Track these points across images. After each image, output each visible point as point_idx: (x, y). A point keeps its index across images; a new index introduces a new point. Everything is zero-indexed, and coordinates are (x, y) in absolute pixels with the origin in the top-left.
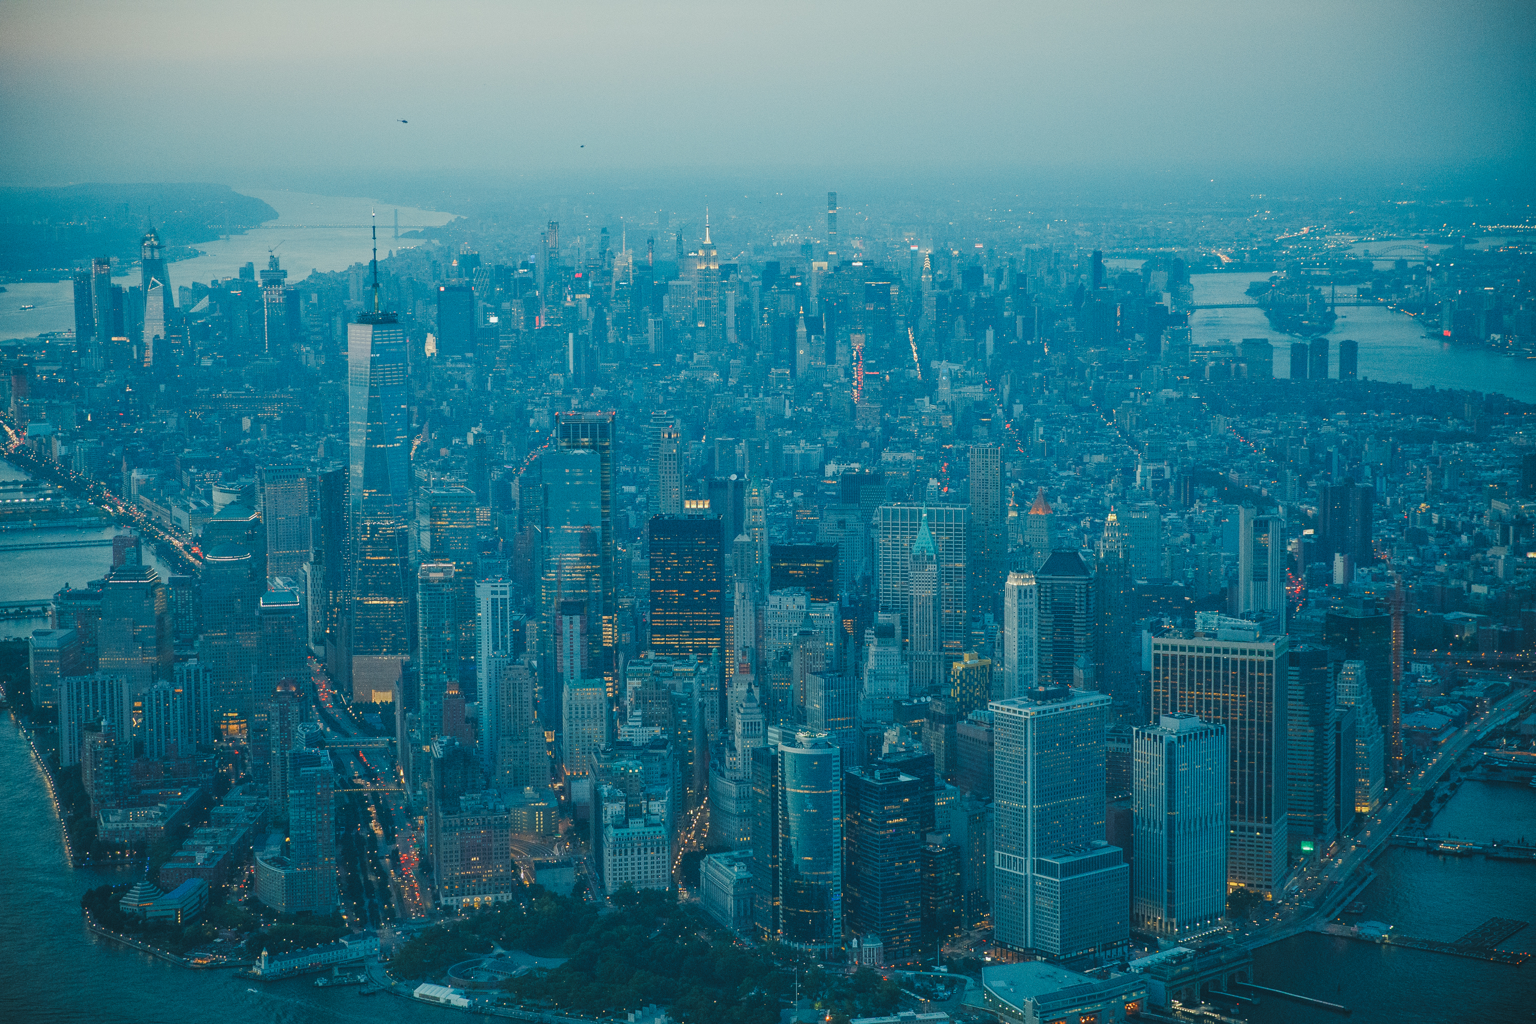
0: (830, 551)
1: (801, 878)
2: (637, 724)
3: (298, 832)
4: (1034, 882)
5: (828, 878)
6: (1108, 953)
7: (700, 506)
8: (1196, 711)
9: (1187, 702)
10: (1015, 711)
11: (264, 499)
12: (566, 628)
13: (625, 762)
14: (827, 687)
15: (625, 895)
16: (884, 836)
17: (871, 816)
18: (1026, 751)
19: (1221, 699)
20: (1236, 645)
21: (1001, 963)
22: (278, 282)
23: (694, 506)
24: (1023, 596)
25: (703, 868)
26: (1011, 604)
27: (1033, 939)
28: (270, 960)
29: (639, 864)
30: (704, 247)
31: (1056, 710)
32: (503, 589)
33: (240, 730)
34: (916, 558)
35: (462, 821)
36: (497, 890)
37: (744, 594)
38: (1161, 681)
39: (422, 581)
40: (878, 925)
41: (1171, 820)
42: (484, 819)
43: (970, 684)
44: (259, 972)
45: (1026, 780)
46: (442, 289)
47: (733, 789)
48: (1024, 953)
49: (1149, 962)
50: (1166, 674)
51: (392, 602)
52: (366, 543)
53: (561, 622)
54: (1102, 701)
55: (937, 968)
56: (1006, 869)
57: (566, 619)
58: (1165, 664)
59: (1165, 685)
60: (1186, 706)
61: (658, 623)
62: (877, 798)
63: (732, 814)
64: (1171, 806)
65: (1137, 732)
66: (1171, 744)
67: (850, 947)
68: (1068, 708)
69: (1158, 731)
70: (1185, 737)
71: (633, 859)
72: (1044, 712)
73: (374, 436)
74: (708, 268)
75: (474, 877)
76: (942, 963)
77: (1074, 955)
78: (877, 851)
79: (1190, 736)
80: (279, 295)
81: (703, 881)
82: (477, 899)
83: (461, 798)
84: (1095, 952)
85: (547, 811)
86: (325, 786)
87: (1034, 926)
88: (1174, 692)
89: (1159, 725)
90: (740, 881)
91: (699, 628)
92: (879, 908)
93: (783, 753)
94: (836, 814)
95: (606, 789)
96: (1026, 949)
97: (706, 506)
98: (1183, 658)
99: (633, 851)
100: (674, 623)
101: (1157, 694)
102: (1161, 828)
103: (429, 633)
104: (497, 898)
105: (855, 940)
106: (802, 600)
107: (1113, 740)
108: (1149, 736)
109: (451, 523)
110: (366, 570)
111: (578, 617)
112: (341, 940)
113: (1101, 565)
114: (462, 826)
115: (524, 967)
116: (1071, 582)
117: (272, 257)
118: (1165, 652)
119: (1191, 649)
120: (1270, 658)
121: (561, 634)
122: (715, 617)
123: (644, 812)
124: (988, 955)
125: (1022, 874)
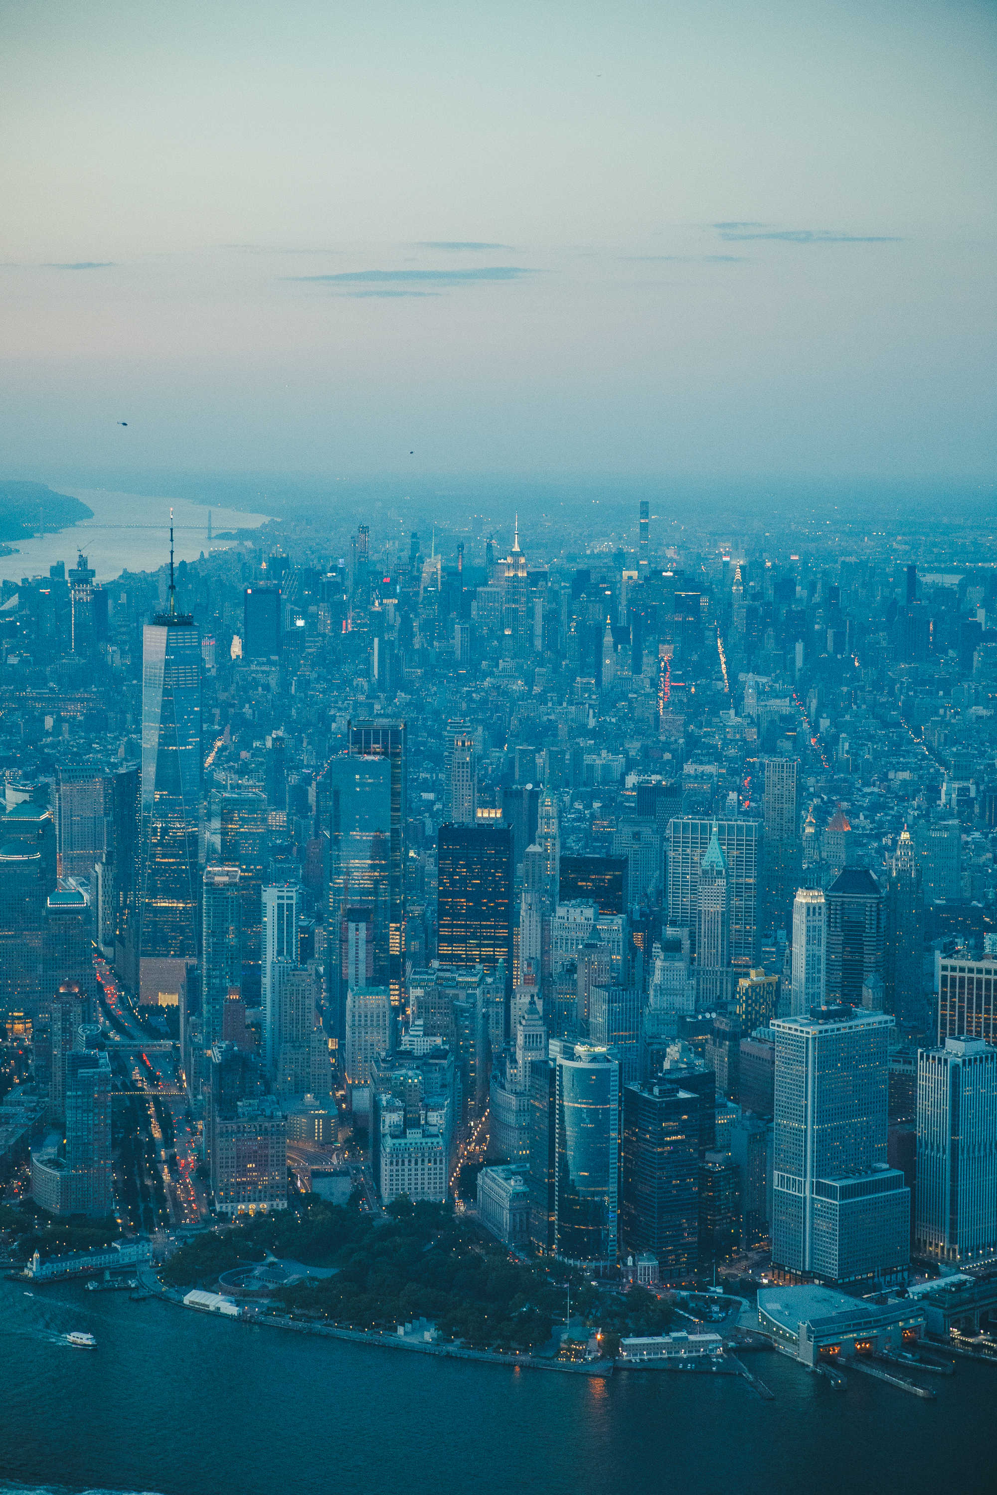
0: (621, 864)
1: (576, 1193)
2: (418, 1033)
3: (74, 1134)
4: (812, 1203)
5: (604, 1193)
6: (888, 1278)
7: (492, 815)
8: (983, 1034)
9: (974, 1024)
10: (796, 1030)
11: (60, 799)
12: (351, 935)
13: (404, 1071)
14: (610, 1001)
15: (400, 1206)
16: (662, 1153)
17: (649, 1132)
18: (807, 1071)
21: (778, 1285)
22: (86, 581)
23: (486, 815)
24: (811, 914)
25: (480, 1181)
26: (799, 921)
27: (812, 1263)
28: (42, 1263)
29: (416, 1175)
30: (513, 554)
31: (838, 1029)
32: (290, 894)
33: (26, 1030)
34: (705, 872)
35: (239, 1127)
36: (272, 1198)
37: (530, 905)
38: (948, 1003)
39: (207, 884)
40: (654, 1243)
41: (954, 1145)
42: (260, 1126)
43: (755, 1002)
44: (31, 1274)
45: (806, 1100)
46: (249, 591)
47: (513, 1101)
48: (801, 1276)
49: (929, 1289)
50: (953, 996)
51: (181, 905)
52: (156, 845)
53: (347, 928)
54: (886, 1022)
55: (712, 1289)
56: (785, 1190)
57: (352, 926)
58: (953, 986)
59: (953, 1007)
60: (974, 1029)
61: (444, 932)
62: (655, 1114)
63: (512, 1127)
64: (955, 1131)
65: (922, 1054)
66: (956, 1067)
67: (625, 1265)
68: (850, 1028)
69: (942, 1054)
70: (970, 1060)
71: (410, 1170)
72: (826, 1031)
73: (166, 739)
74: (516, 576)
75: (249, 1183)
76: (718, 1284)
77: (852, 1279)
78: (655, 1168)
79: (976, 1059)
80: (87, 595)
81: (480, 1194)
82: (252, 1206)
83: (239, 1103)
84: (873, 1277)
85: (326, 1119)
86: (102, 1088)
87: (812, 1248)
88: (961, 1014)
89: (943, 1047)
90: (517, 1196)
91: (486, 938)
92: (656, 1226)
93: (561, 1066)
94: (613, 1130)
95: (384, 1098)
96: (804, 1272)
97: (498, 815)
98: (971, 980)
99: (410, 1161)
100: (461, 932)
101: (943, 1015)
102: (944, 1153)
103: (214, 936)
104: (272, 1205)
105: (630, 1258)
106: (589, 912)
107: (899, 1062)
108: (934, 1058)
109: (241, 826)
110: (155, 872)
111: (364, 924)
112: (114, 1244)
113: (893, 885)
114: (239, 1132)
115: (295, 1276)
116: (862, 901)
117: (81, 556)
118: (953, 974)
119: (980, 971)
121: (347, 941)
122: (503, 927)
123: (423, 1122)
124: (765, 1277)
125: (802, 1195)
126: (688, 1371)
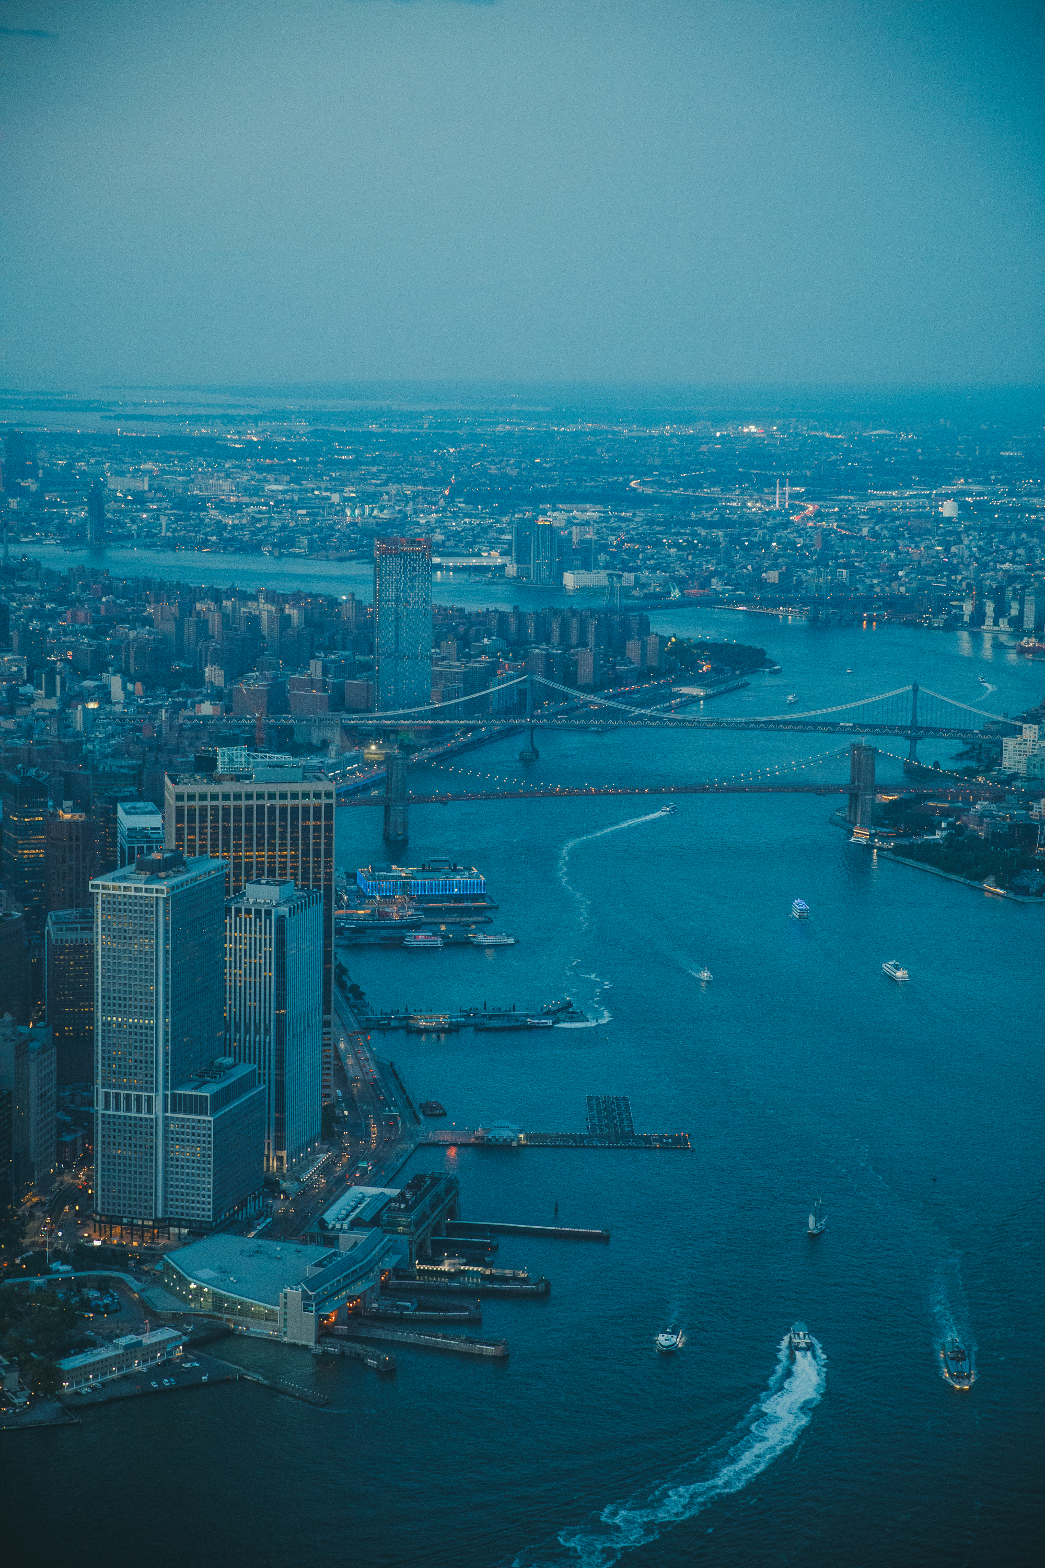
4: (166, 1125)
10: (138, 890)
18: (157, 943)
19: (265, 860)
20: (272, 788)
27: (165, 1206)
38: (186, 843)
41: (280, 1021)
45: (157, 984)
48: (157, 1227)
50: (192, 833)
54: (222, 868)
55: (53, 1266)
56: (114, 1112)
58: (192, 820)
59: (192, 847)
64: (281, 1004)
66: (281, 919)
68: (194, 880)
70: (294, 908)
76: (62, 1258)
79: (297, 907)
87: (165, 1186)
89: (242, 896)
96: (156, 1221)
98: (215, 809)
102: (267, 1031)
118: (190, 802)
119: (226, 797)
120: (329, 801)
124: (99, 1238)
125: (153, 1116)
126: (168, 1391)
